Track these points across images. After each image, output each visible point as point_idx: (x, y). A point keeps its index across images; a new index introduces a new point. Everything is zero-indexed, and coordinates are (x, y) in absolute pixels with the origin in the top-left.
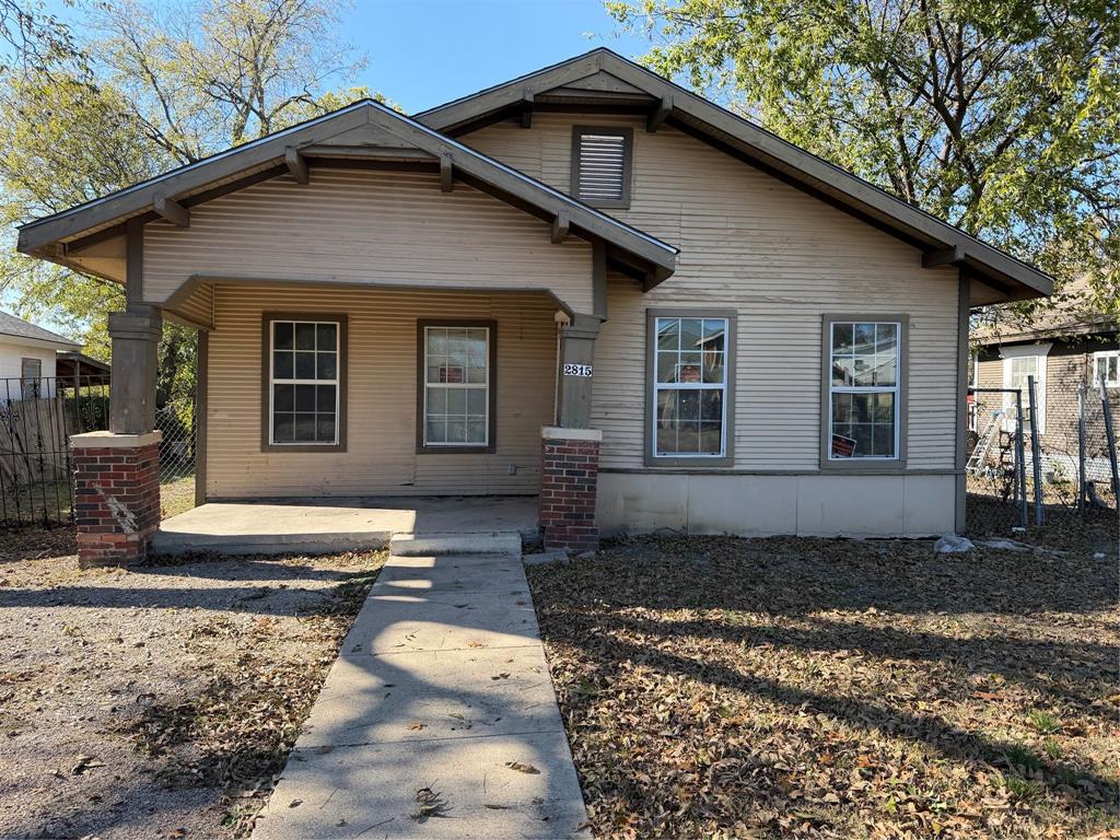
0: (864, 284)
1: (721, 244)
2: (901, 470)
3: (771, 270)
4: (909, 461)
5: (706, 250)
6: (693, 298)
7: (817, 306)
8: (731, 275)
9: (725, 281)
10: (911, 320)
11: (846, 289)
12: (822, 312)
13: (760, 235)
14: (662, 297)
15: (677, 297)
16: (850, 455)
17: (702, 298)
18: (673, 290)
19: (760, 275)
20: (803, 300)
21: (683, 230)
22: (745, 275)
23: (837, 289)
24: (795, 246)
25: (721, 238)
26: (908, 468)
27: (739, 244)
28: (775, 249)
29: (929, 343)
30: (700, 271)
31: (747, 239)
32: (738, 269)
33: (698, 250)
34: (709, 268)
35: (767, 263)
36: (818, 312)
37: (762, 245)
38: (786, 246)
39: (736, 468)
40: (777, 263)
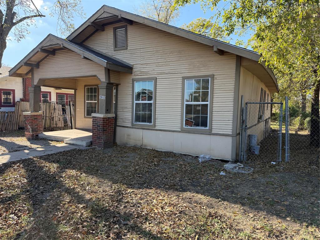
0: (198, 64)
1: (152, 56)
2: (210, 133)
3: (167, 63)
4: (213, 130)
5: (148, 59)
6: (145, 74)
7: (181, 74)
8: (155, 66)
9: (153, 68)
10: (215, 77)
11: (191, 67)
12: (183, 76)
13: (163, 52)
14: (136, 75)
15: (141, 74)
16: (192, 126)
17: (147, 74)
18: (139, 72)
19: (164, 65)
20: (176, 72)
21: (141, 53)
22: (159, 66)
23: (188, 68)
24: (174, 54)
25: (152, 54)
26: (213, 132)
27: (157, 56)
28: (168, 56)
29: (222, 85)
30: (146, 66)
31: (160, 54)
32: (157, 64)
33: (146, 59)
34: (149, 65)
35: (165, 61)
36: (181, 76)
37: (164, 55)
38: (171, 54)
39: (156, 128)
40: (168, 61)
